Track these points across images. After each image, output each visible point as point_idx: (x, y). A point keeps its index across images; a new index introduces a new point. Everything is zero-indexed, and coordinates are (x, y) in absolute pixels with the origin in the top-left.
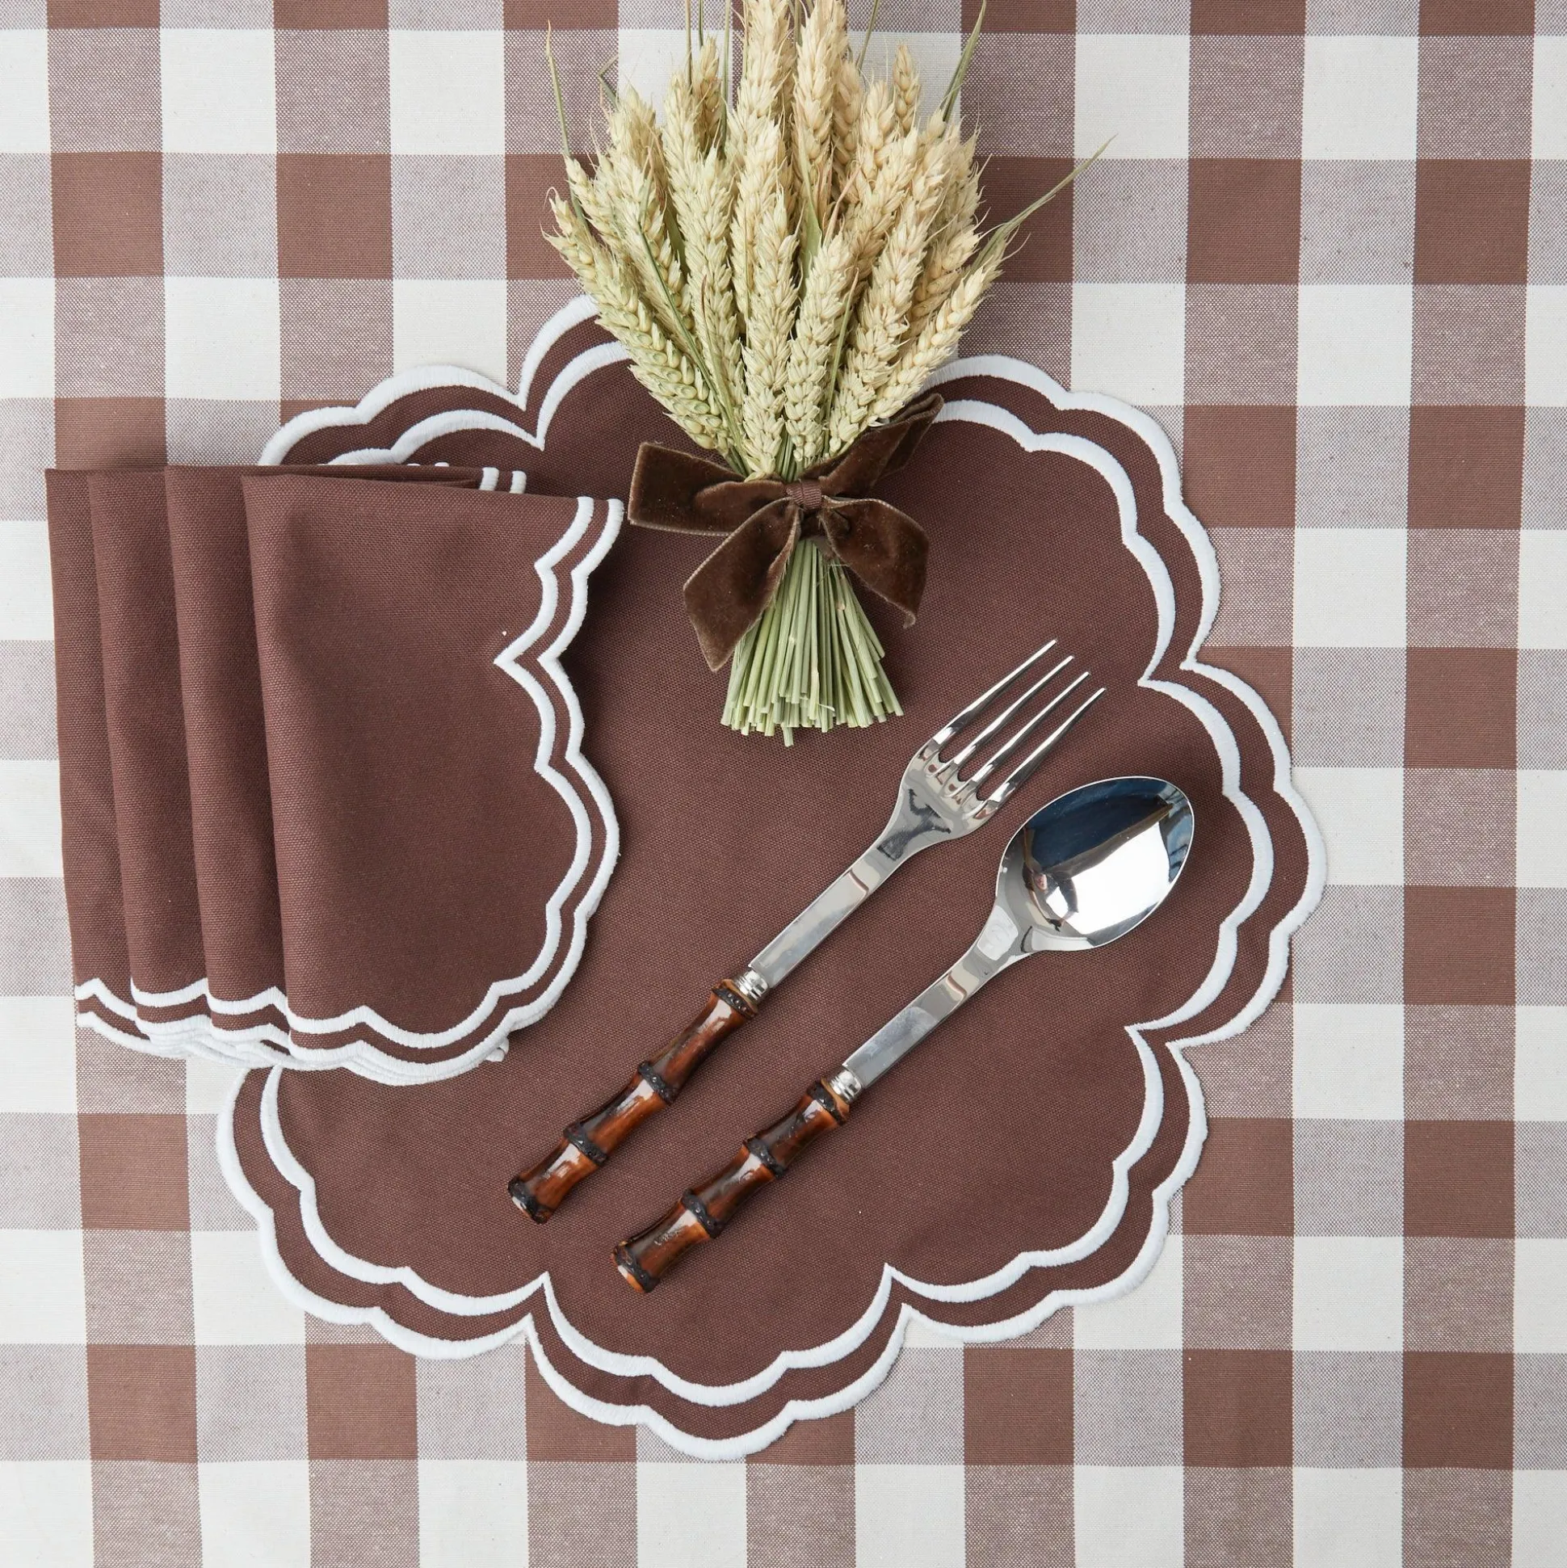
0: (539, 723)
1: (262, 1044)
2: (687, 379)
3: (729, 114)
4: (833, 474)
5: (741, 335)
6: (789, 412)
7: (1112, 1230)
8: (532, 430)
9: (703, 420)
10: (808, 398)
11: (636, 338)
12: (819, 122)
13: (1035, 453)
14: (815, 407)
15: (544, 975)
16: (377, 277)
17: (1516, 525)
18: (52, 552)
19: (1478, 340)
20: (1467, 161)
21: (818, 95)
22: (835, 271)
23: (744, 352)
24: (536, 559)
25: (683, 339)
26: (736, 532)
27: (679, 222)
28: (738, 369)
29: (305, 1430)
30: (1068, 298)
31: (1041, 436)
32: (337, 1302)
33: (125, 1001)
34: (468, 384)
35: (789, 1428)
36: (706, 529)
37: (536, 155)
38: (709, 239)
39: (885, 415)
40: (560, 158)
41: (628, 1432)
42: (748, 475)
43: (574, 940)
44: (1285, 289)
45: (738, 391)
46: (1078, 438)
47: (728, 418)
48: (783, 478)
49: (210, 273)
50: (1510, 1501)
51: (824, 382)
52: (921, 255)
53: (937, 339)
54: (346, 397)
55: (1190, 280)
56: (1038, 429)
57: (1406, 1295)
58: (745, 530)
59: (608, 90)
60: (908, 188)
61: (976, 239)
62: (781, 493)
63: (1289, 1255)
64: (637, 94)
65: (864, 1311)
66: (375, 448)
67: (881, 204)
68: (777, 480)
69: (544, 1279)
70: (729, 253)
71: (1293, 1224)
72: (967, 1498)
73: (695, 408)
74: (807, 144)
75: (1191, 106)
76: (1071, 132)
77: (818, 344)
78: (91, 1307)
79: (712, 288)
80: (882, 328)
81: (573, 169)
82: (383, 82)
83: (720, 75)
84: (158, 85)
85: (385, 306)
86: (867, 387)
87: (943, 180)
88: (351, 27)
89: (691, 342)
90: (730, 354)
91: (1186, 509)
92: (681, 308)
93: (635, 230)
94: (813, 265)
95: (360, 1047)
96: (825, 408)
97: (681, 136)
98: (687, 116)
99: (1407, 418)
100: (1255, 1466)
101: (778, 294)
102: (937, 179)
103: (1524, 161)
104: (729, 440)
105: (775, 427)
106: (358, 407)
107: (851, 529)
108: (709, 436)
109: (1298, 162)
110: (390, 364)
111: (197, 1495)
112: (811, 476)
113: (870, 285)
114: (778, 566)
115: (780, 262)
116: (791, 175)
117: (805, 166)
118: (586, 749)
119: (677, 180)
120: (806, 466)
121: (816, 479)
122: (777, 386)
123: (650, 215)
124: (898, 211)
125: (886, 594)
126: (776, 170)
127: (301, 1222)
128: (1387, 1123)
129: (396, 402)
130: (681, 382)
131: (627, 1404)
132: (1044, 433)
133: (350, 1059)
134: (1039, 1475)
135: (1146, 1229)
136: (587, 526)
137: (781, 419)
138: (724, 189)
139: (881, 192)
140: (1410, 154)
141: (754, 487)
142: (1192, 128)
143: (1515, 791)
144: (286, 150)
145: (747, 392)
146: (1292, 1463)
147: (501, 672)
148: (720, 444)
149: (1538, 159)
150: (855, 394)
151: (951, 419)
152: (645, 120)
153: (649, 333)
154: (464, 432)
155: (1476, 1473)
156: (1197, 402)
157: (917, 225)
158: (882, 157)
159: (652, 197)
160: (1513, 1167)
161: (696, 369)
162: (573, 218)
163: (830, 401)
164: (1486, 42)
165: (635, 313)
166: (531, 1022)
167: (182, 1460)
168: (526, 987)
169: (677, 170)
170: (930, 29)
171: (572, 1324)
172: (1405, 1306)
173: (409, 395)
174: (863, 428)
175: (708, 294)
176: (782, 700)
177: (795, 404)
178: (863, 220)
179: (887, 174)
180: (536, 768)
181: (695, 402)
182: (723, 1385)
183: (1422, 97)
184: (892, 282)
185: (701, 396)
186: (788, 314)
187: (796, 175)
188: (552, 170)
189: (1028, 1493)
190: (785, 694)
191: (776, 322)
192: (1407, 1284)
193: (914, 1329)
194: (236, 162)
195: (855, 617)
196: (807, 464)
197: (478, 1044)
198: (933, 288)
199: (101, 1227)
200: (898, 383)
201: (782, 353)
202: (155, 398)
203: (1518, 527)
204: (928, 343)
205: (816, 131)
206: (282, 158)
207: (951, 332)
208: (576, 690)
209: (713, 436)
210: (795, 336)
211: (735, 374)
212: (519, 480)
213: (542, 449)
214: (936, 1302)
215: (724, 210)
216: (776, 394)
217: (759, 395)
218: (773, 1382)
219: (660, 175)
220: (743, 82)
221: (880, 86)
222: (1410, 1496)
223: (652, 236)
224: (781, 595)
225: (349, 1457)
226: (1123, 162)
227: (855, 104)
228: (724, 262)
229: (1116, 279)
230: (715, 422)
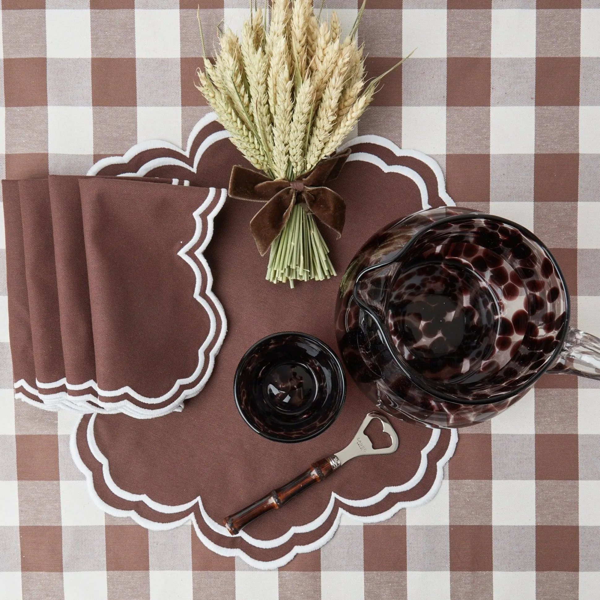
0: (195, 279)
1: (87, 403)
2: (251, 141)
3: (266, 35)
4: (308, 177)
5: (272, 122)
6: (290, 152)
7: (421, 478)
8: (192, 165)
9: (257, 157)
10: (298, 146)
11: (231, 124)
12: (301, 38)
13: (388, 173)
14: (301, 150)
15: (198, 378)
16: (131, 106)
17: (576, 200)
18: (5, 212)
19: (561, 128)
20: (555, 58)
21: (301, 27)
22: (307, 94)
23: (273, 129)
24: (193, 212)
25: (250, 125)
26: (270, 200)
27: (248, 78)
28: (271, 136)
29: (105, 559)
30: (400, 113)
31: (390, 166)
32: (117, 508)
33: (34, 388)
34: (166, 147)
35: (295, 556)
36: (259, 199)
37: (193, 58)
38: (259, 84)
39: (328, 154)
40: (202, 59)
41: (232, 559)
42: (275, 179)
43: (209, 364)
44: (486, 108)
45: (271, 145)
46: (405, 167)
47: (267, 156)
48: (289, 179)
49: (65, 105)
50: (578, 584)
51: (304, 139)
52: (341, 89)
53: (348, 123)
54: (119, 153)
55: (448, 105)
56: (389, 163)
57: (536, 503)
58: (274, 200)
59: (220, 32)
60: (336, 63)
61: (362, 84)
62: (288, 185)
63: (491, 487)
64: (231, 31)
65: (324, 510)
66: (130, 172)
67: (325, 69)
68: (286, 180)
69: (199, 499)
70: (267, 89)
71: (492, 475)
72: (365, 584)
73: (254, 152)
74: (297, 46)
75: (448, 37)
76: (401, 48)
77: (301, 124)
78: (21, 511)
79: (260, 103)
80: (326, 118)
81: (207, 63)
82: (133, 30)
83: (263, 23)
84: (45, 31)
85: (134, 117)
86: (321, 142)
87: (349, 60)
88: (120, 8)
89: (252, 125)
90: (268, 130)
91: (447, 195)
92: (249, 112)
93: (230, 82)
94: (299, 92)
95: (126, 402)
96: (305, 151)
97: (248, 44)
98: (250, 36)
99: (533, 158)
100: (478, 571)
101: (286, 104)
102: (347, 60)
103: (578, 57)
104: (268, 166)
105: (285, 159)
106: (124, 156)
107: (315, 200)
108: (260, 165)
109: (490, 59)
110: (136, 140)
111: (63, 585)
112: (300, 179)
113: (322, 101)
114: (287, 213)
115: (286, 92)
116: (290, 59)
117: (295, 55)
118: (214, 290)
119: (246, 61)
120: (298, 175)
121: (302, 180)
122: (286, 142)
123: (236, 76)
124: (332, 72)
125: (329, 224)
126: (285, 56)
127: (103, 477)
128: (528, 435)
129: (139, 154)
130: (249, 142)
131: (231, 548)
132: (391, 165)
133: (121, 407)
134: (394, 575)
135: (434, 477)
136: (213, 198)
137: (287, 156)
138: (264, 63)
139: (325, 64)
140: (533, 55)
141: (278, 183)
142: (448, 46)
143: (577, 304)
144: (95, 56)
145: (274, 145)
146: (492, 570)
147: (180, 258)
148: (265, 167)
149: (583, 57)
150: (316, 145)
151: (355, 160)
152: (235, 40)
153: (236, 122)
154: (165, 166)
155: (565, 573)
156: (451, 153)
157: (339, 77)
158: (325, 52)
159: (236, 68)
160: (578, 452)
161: (255, 137)
162: (207, 80)
163: (306, 148)
164: (563, 11)
165: (231, 114)
166: (193, 396)
167: (57, 571)
168: (191, 382)
169: (247, 58)
170: (346, 8)
171: (210, 516)
172: (536, 507)
173: (143, 152)
174: (320, 159)
175: (259, 106)
176: (289, 267)
177: (293, 149)
178: (318, 76)
179: (328, 57)
180: (194, 296)
181: (254, 150)
182: (269, 540)
183: (538, 33)
184: (330, 99)
185: (257, 147)
186: (290, 113)
187: (293, 59)
188: (199, 63)
189: (389, 583)
190: (290, 265)
191: (285, 116)
192: (537, 499)
193: (344, 518)
194: (76, 61)
195: (318, 236)
196: (299, 174)
197: (172, 403)
198: (346, 104)
199: (25, 480)
200: (333, 141)
201: (287, 129)
202: (44, 154)
203: (577, 201)
204: (344, 125)
205: (300, 42)
206: (93, 60)
207: (353, 120)
208: (209, 265)
209: (262, 164)
210: (292, 120)
211: (269, 138)
212: (186, 183)
213: (196, 173)
214: (352, 507)
215: (264, 72)
216: (286, 145)
217: (279, 146)
218: (289, 538)
219: (240, 61)
220: (272, 23)
221: (325, 24)
222: (539, 582)
223: (237, 83)
224: (288, 226)
225: (123, 570)
226: (421, 59)
227: (315, 33)
228: (265, 93)
229: (419, 105)
230: (262, 158)
